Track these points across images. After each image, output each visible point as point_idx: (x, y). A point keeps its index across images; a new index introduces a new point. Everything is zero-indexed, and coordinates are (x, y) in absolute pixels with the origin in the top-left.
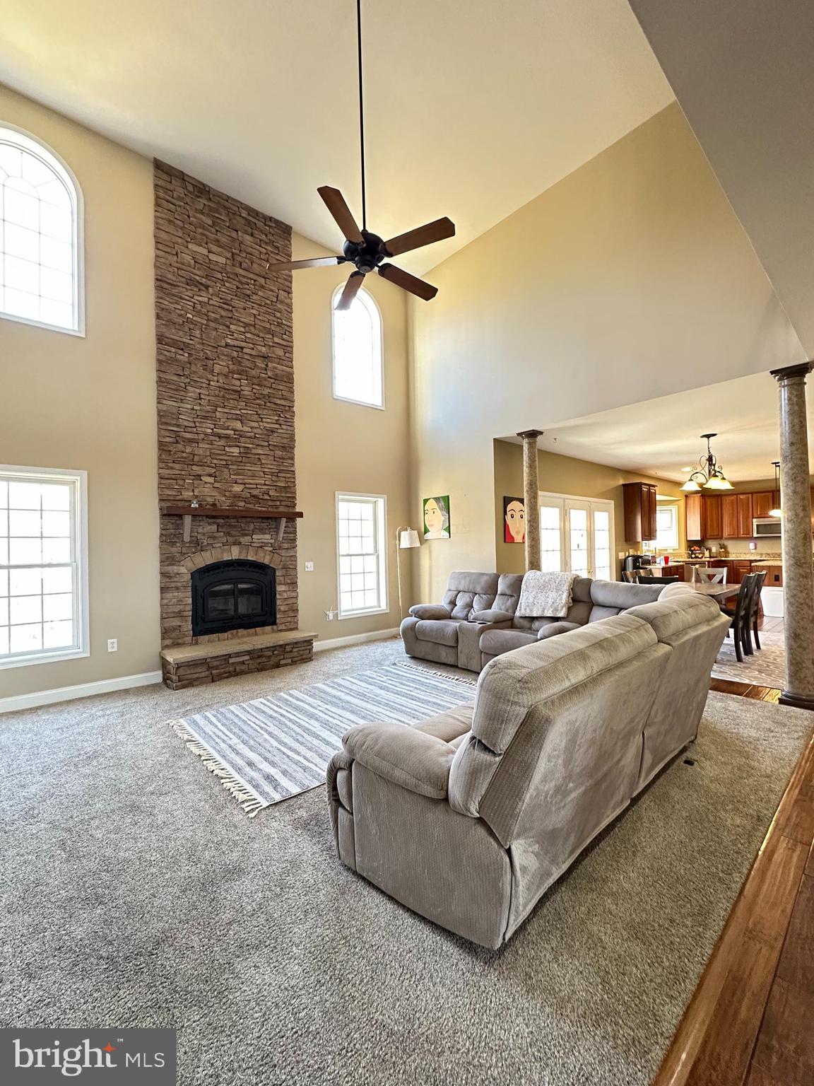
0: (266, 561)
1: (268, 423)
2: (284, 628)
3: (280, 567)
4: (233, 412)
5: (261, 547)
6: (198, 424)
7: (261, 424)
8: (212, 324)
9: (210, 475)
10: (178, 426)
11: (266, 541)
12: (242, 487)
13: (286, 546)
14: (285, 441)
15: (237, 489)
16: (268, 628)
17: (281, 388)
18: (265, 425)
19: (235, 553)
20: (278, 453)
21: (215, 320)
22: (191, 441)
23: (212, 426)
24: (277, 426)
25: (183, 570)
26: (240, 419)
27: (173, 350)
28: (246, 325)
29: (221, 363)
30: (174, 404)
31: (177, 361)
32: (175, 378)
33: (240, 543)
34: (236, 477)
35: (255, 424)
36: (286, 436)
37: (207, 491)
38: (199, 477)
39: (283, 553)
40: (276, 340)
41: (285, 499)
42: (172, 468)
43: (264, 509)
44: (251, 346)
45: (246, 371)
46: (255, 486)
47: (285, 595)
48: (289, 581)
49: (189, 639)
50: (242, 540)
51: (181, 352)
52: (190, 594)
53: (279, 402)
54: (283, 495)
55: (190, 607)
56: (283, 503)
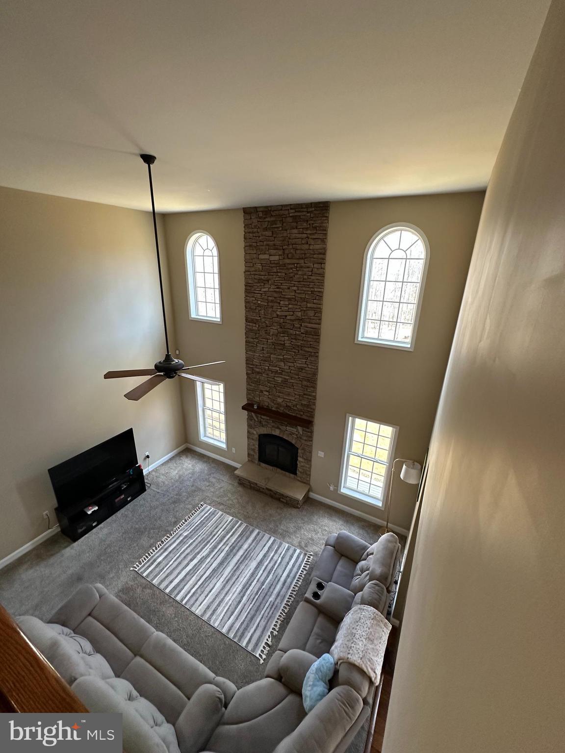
0: (293, 442)
1: (299, 363)
2: (300, 480)
3: (301, 448)
4: (279, 357)
5: (291, 434)
6: (262, 364)
7: (295, 364)
8: (270, 304)
9: (267, 391)
10: (253, 365)
11: (293, 432)
12: (282, 399)
13: (305, 438)
14: (309, 376)
15: (280, 400)
16: (292, 475)
17: (309, 339)
18: (298, 365)
19: (277, 433)
20: (305, 383)
21: (272, 301)
22: (258, 373)
23: (268, 365)
24: (305, 366)
25: (255, 432)
26: (283, 360)
27: (251, 324)
28: (289, 299)
29: (274, 328)
30: (252, 353)
31: (253, 330)
32: (252, 340)
33: (280, 429)
34: (280, 394)
35: (292, 365)
36: (310, 372)
37: (266, 400)
38: (262, 391)
39: (303, 441)
40: (309, 305)
41: (307, 412)
42: (251, 385)
43: (294, 414)
44: (292, 313)
45: (288, 331)
46: (289, 401)
47: (302, 464)
48: (305, 458)
49: (257, 462)
50: (281, 427)
51: (254, 325)
52: (258, 444)
53: (307, 349)
54: (305, 409)
55: (257, 449)
56: (305, 414)
